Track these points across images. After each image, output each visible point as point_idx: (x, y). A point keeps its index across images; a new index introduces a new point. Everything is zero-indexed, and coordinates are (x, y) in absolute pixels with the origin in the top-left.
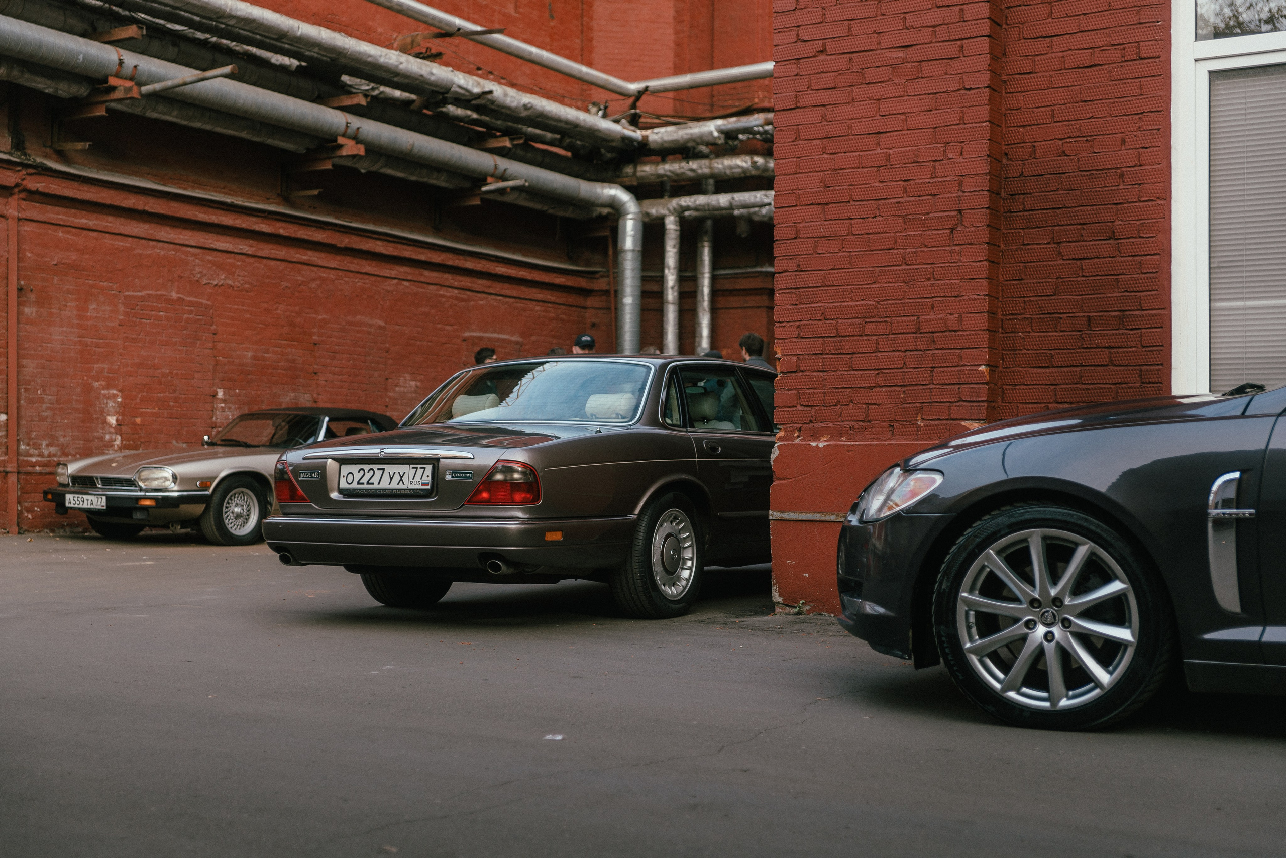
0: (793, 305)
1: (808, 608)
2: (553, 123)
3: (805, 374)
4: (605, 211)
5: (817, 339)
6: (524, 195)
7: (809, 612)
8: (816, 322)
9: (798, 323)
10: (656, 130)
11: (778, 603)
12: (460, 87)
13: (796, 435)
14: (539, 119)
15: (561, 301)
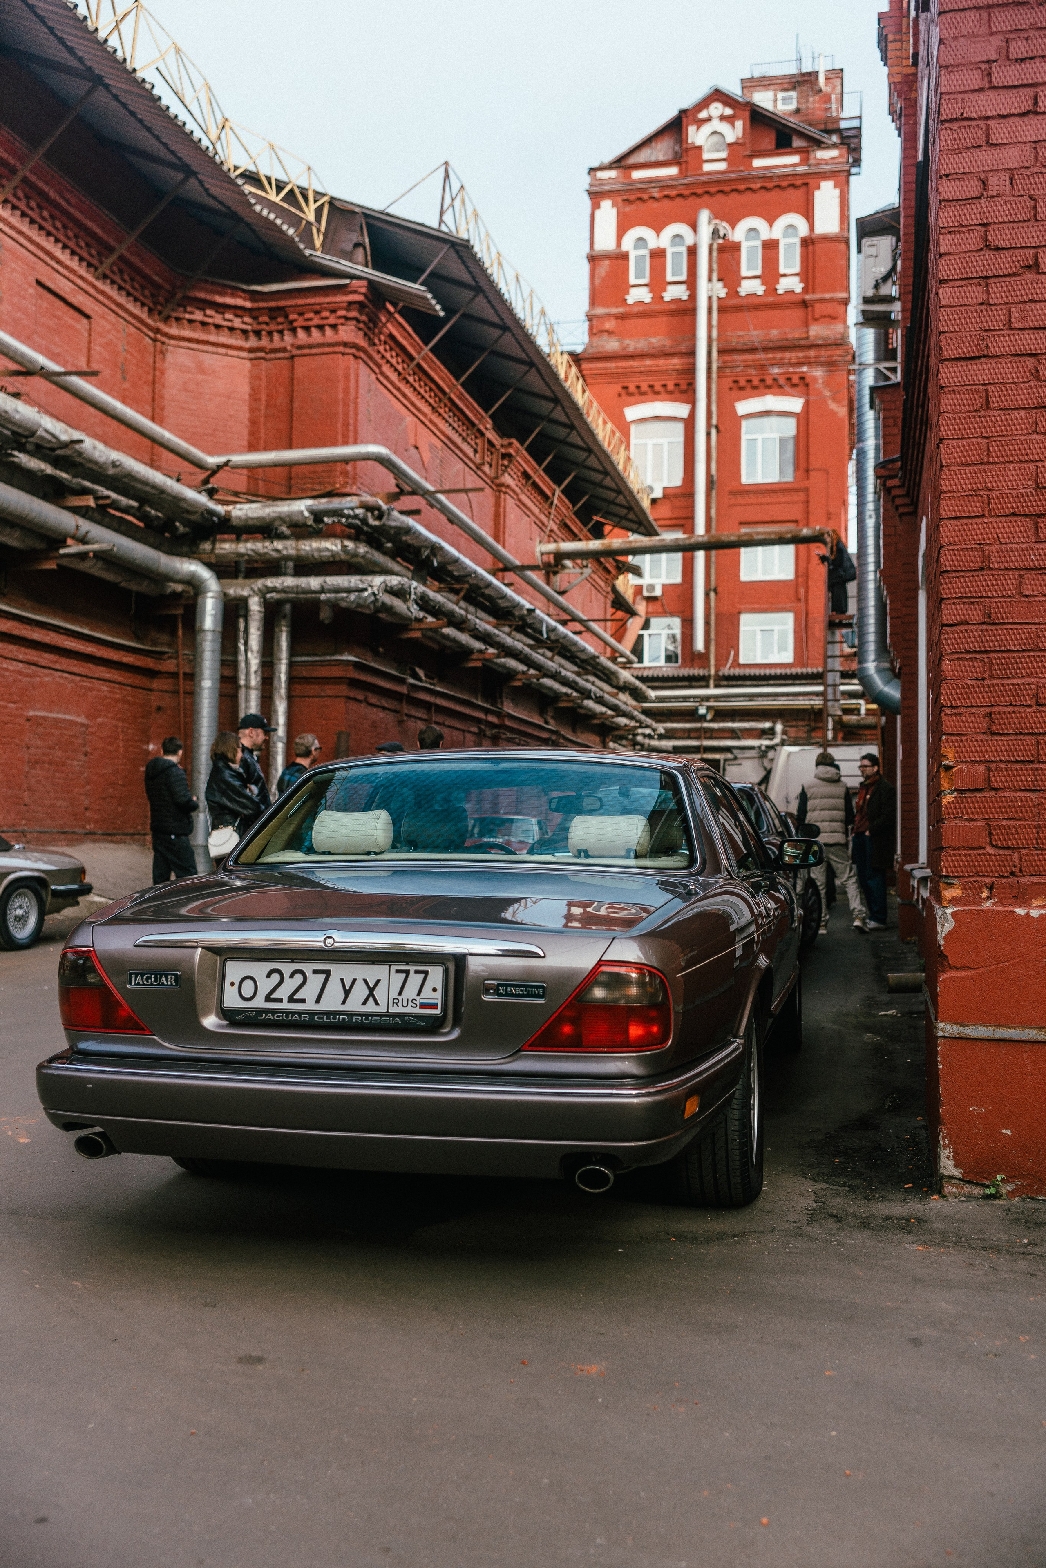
0: (977, 679)
1: (1011, 1187)
2: (139, 486)
3: (1001, 793)
4: (179, 588)
5: (1022, 737)
6: (100, 564)
7: (1012, 1194)
8: (1021, 709)
9: (987, 710)
10: (238, 506)
11: (952, 1177)
12: (47, 431)
13: (984, 895)
14: (125, 480)
15: (126, 681)
